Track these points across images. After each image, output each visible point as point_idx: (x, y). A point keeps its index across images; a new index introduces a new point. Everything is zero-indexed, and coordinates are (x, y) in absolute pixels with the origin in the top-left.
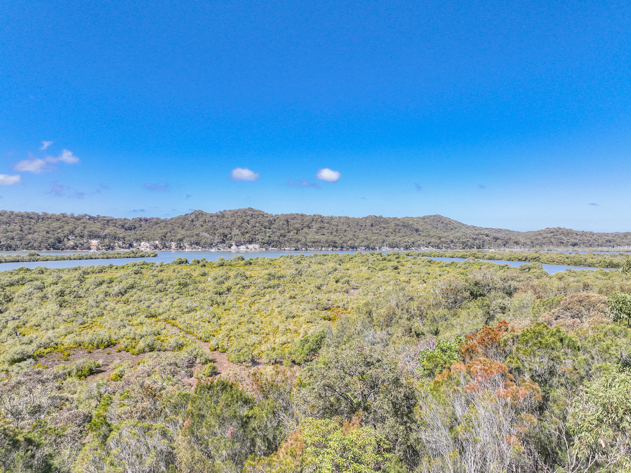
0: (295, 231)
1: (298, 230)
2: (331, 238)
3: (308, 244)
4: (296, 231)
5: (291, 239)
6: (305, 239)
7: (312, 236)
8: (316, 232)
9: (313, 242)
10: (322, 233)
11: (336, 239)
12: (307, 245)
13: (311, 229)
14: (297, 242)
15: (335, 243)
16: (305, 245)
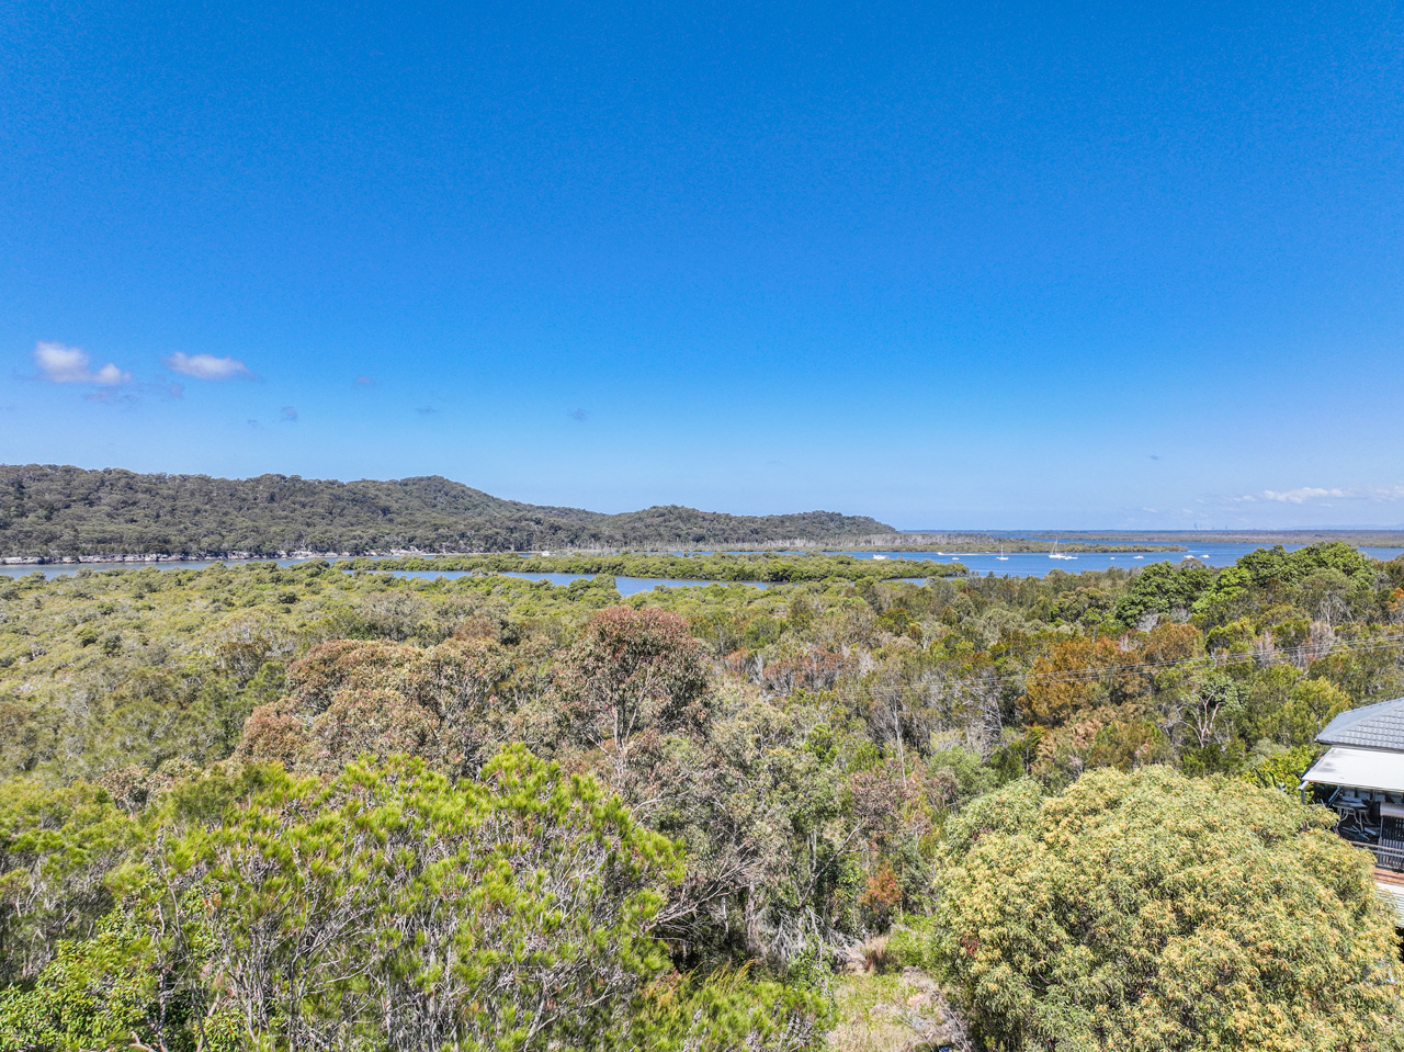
0: (41, 512)
1: (51, 511)
2: (154, 529)
3: (83, 545)
4: (45, 513)
5: (28, 535)
6: (72, 533)
7: (95, 523)
8: (109, 515)
9: (99, 542)
10: (127, 517)
11: (171, 532)
12: (77, 549)
13: (95, 508)
14: (47, 542)
15: (166, 542)
16: (74, 549)
